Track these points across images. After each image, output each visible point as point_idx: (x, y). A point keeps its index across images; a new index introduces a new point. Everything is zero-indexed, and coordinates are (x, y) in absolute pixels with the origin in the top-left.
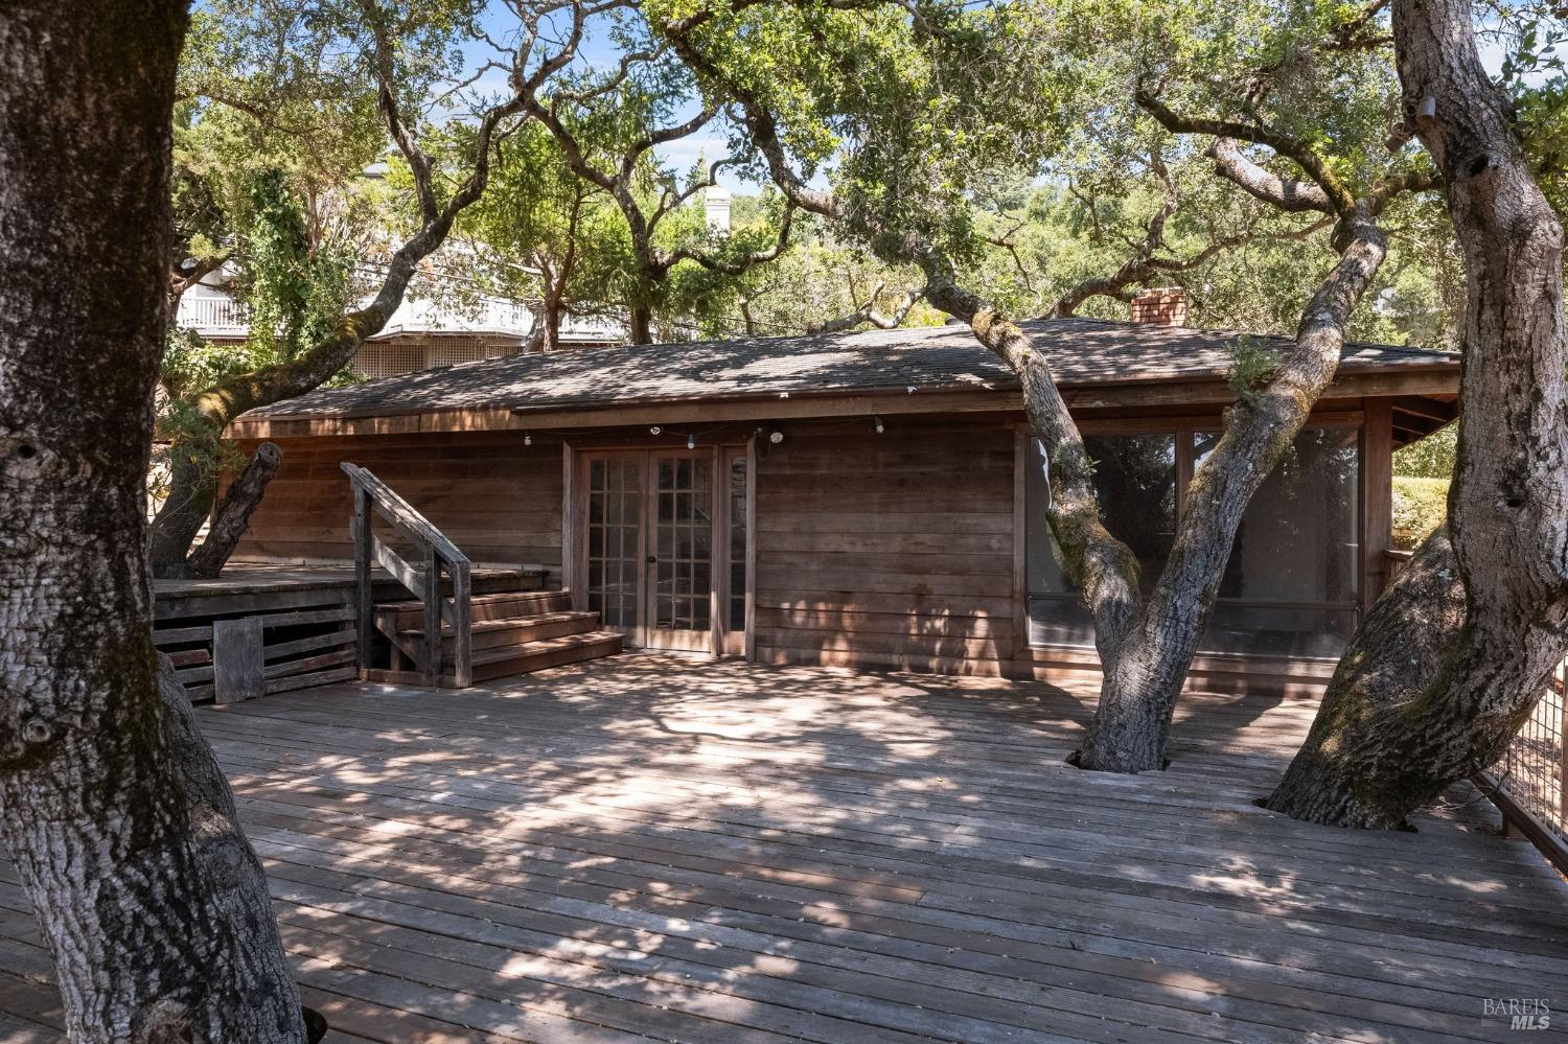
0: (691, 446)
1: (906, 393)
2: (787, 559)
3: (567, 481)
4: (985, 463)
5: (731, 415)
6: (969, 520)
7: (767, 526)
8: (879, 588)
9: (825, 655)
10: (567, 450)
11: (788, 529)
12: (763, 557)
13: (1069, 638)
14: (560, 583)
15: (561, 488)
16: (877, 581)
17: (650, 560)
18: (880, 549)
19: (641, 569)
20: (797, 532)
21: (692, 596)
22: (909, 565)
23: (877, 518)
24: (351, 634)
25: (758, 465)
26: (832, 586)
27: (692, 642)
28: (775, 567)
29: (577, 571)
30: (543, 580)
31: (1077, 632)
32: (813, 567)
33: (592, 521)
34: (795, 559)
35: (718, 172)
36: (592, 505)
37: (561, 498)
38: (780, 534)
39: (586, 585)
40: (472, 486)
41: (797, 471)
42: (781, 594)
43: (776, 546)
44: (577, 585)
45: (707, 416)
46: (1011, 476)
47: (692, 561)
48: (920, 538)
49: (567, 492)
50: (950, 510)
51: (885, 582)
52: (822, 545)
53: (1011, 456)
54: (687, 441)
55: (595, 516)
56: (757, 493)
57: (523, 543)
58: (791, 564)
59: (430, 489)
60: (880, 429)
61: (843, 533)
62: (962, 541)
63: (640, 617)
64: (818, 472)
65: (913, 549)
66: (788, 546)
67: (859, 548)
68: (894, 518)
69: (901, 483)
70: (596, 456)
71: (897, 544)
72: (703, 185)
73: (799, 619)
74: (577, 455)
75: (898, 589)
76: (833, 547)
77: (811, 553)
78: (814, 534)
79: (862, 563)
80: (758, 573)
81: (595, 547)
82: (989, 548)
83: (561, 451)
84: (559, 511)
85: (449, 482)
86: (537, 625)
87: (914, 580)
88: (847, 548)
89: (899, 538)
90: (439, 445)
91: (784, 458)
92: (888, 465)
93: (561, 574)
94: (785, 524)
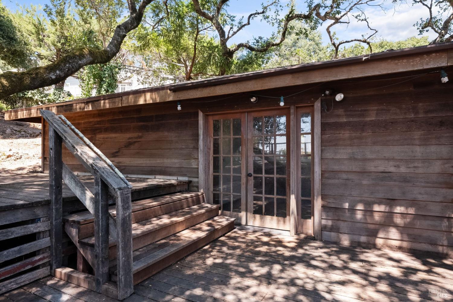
0: (282, 104)
2: (344, 176)
3: (201, 132)
5: (317, 78)
7: (329, 155)
8: (420, 197)
9: (379, 242)
10: (201, 115)
11: (346, 157)
12: (326, 175)
14: (198, 187)
15: (197, 135)
17: (249, 175)
18: (420, 171)
19: (244, 180)
20: (352, 159)
21: (275, 197)
23: (418, 149)
24: (44, 242)
25: (322, 117)
28: (336, 181)
29: (207, 181)
30: (188, 186)
32: (365, 182)
33: (214, 154)
34: (351, 176)
35: (251, 18)
36: (214, 144)
37: (198, 140)
38: (339, 160)
39: (212, 188)
40: (152, 136)
41: (351, 119)
42: (342, 198)
43: (336, 168)
44: (207, 189)
45: (299, 81)
47: (275, 176)
49: (201, 137)
51: (427, 194)
52: (371, 167)
54: (280, 101)
55: (216, 150)
56: (322, 134)
57: (177, 166)
58: (347, 179)
59: (132, 138)
60: (445, 79)
61: (388, 159)
63: (243, 206)
64: (368, 119)
66: (343, 168)
67: (403, 169)
69: (441, 124)
70: (216, 118)
71: (437, 167)
72: (245, 25)
73: (359, 215)
74: (206, 117)
75: (438, 199)
76: (381, 169)
77: (363, 173)
78: (365, 160)
80: (323, 185)
81: (216, 168)
83: (197, 115)
84: (196, 148)
85: (140, 134)
86: (186, 220)
88: (392, 169)
89: (439, 163)
90: (135, 116)
91: (341, 111)
92: (427, 112)
93: (198, 182)
94: (343, 153)
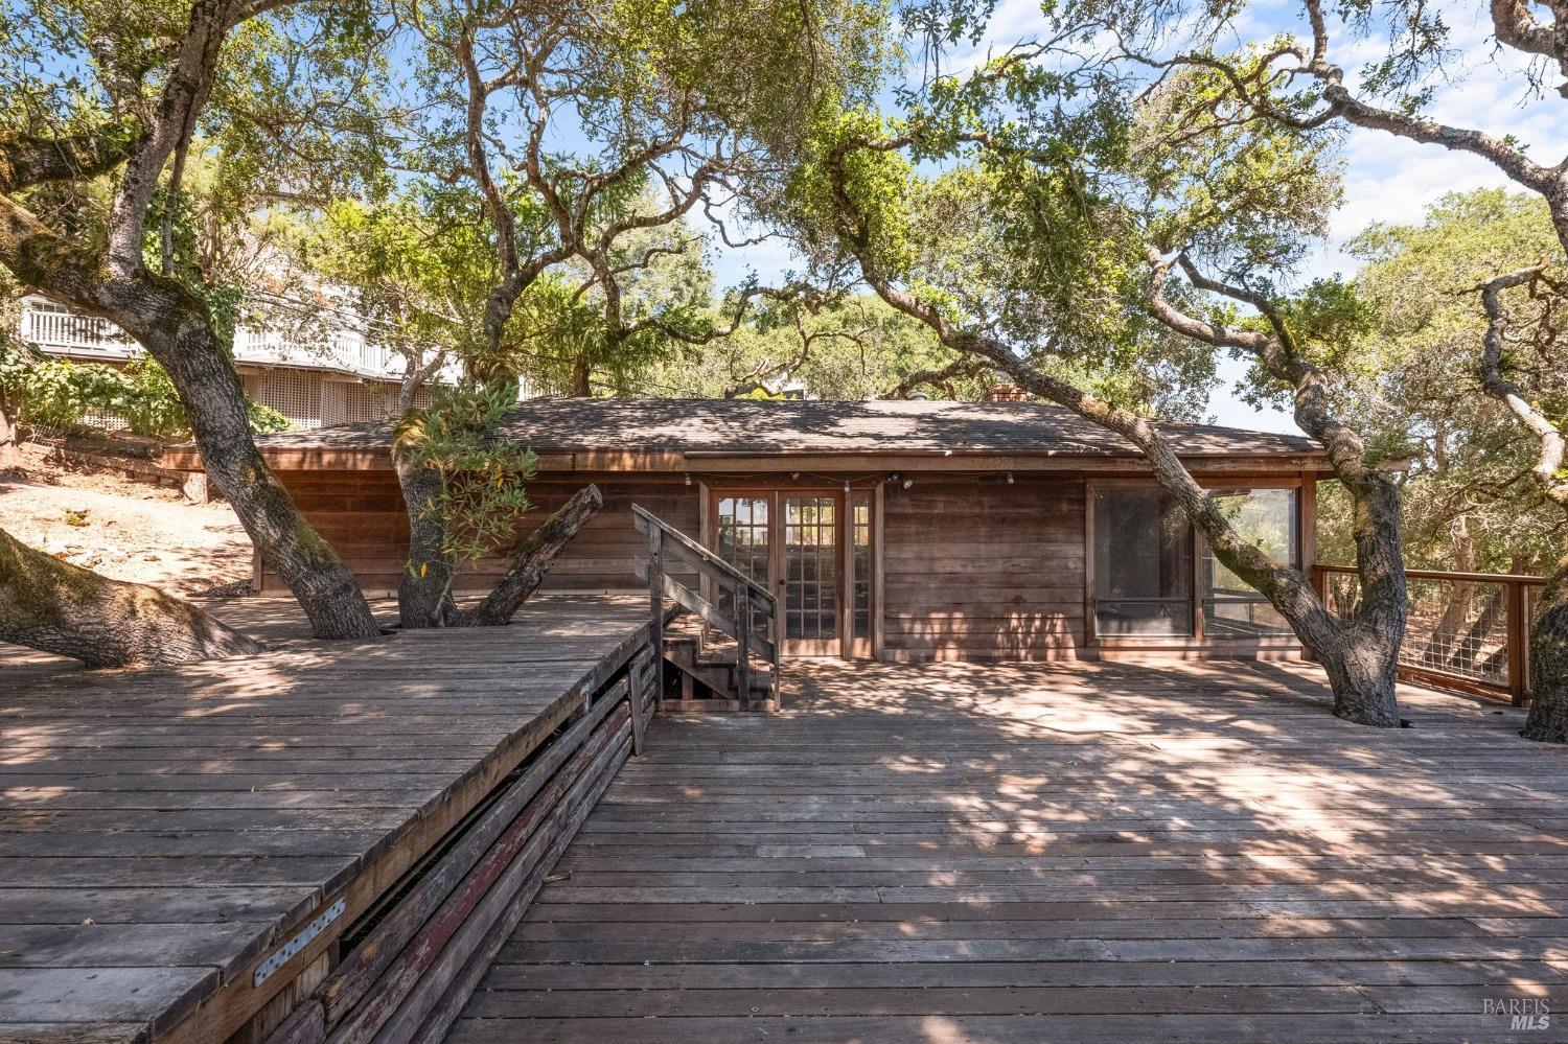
1: (1046, 456)
2: (910, 579)
3: (705, 517)
4: (1065, 507)
6: (1053, 547)
7: (893, 553)
8: (985, 599)
10: (704, 489)
11: (912, 556)
12: (891, 578)
13: (1120, 630)
16: (984, 595)
17: (780, 582)
18: (985, 570)
20: (919, 558)
21: (819, 611)
22: (1009, 581)
23: (983, 547)
25: (885, 506)
26: (948, 600)
27: (817, 649)
28: (901, 586)
31: (1125, 625)
32: (932, 585)
33: (721, 551)
34: (917, 579)
36: (721, 537)
38: (904, 560)
41: (918, 511)
42: (905, 607)
43: (901, 569)
46: (1083, 517)
47: (820, 582)
48: (1016, 561)
49: (705, 526)
50: (1039, 541)
51: (990, 595)
52: (939, 567)
53: (1083, 502)
54: (844, 485)
56: (884, 527)
58: (914, 583)
60: (1011, 481)
61: (955, 559)
62: (1047, 563)
64: (936, 511)
65: (1011, 569)
66: (909, 569)
67: (970, 569)
68: (996, 547)
69: (1004, 521)
70: (726, 496)
71: (999, 566)
75: (1000, 600)
76: (948, 569)
77: (931, 574)
78: (932, 559)
79: (972, 580)
80: (886, 591)
82: (1067, 568)
83: (698, 490)
87: (1012, 593)
88: (959, 569)
89: (1001, 562)
92: (992, 507)
94: (909, 551)
